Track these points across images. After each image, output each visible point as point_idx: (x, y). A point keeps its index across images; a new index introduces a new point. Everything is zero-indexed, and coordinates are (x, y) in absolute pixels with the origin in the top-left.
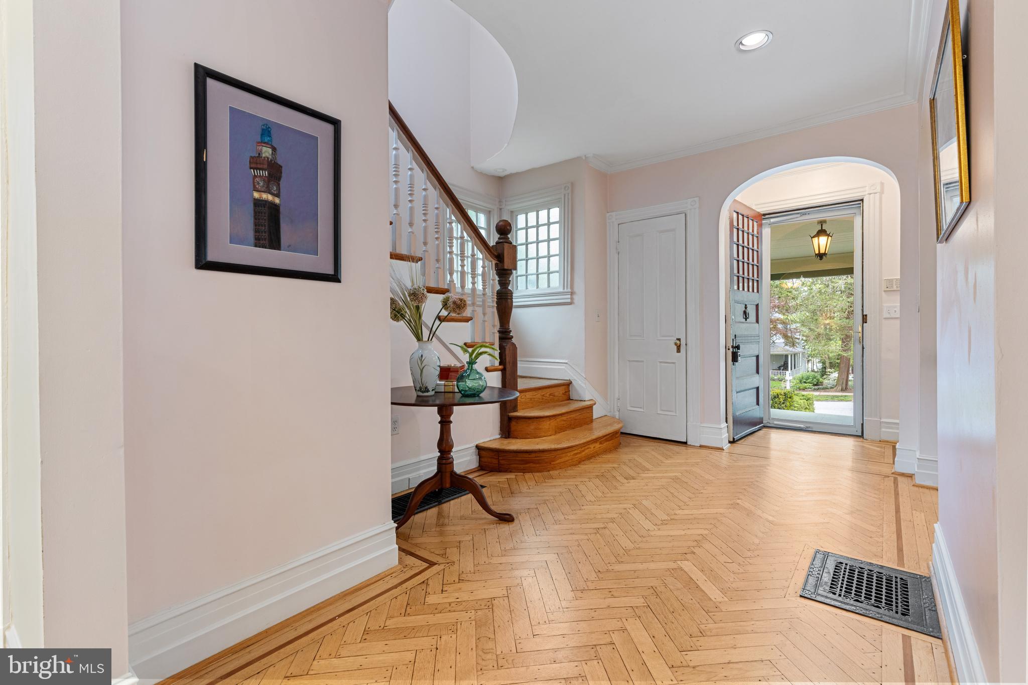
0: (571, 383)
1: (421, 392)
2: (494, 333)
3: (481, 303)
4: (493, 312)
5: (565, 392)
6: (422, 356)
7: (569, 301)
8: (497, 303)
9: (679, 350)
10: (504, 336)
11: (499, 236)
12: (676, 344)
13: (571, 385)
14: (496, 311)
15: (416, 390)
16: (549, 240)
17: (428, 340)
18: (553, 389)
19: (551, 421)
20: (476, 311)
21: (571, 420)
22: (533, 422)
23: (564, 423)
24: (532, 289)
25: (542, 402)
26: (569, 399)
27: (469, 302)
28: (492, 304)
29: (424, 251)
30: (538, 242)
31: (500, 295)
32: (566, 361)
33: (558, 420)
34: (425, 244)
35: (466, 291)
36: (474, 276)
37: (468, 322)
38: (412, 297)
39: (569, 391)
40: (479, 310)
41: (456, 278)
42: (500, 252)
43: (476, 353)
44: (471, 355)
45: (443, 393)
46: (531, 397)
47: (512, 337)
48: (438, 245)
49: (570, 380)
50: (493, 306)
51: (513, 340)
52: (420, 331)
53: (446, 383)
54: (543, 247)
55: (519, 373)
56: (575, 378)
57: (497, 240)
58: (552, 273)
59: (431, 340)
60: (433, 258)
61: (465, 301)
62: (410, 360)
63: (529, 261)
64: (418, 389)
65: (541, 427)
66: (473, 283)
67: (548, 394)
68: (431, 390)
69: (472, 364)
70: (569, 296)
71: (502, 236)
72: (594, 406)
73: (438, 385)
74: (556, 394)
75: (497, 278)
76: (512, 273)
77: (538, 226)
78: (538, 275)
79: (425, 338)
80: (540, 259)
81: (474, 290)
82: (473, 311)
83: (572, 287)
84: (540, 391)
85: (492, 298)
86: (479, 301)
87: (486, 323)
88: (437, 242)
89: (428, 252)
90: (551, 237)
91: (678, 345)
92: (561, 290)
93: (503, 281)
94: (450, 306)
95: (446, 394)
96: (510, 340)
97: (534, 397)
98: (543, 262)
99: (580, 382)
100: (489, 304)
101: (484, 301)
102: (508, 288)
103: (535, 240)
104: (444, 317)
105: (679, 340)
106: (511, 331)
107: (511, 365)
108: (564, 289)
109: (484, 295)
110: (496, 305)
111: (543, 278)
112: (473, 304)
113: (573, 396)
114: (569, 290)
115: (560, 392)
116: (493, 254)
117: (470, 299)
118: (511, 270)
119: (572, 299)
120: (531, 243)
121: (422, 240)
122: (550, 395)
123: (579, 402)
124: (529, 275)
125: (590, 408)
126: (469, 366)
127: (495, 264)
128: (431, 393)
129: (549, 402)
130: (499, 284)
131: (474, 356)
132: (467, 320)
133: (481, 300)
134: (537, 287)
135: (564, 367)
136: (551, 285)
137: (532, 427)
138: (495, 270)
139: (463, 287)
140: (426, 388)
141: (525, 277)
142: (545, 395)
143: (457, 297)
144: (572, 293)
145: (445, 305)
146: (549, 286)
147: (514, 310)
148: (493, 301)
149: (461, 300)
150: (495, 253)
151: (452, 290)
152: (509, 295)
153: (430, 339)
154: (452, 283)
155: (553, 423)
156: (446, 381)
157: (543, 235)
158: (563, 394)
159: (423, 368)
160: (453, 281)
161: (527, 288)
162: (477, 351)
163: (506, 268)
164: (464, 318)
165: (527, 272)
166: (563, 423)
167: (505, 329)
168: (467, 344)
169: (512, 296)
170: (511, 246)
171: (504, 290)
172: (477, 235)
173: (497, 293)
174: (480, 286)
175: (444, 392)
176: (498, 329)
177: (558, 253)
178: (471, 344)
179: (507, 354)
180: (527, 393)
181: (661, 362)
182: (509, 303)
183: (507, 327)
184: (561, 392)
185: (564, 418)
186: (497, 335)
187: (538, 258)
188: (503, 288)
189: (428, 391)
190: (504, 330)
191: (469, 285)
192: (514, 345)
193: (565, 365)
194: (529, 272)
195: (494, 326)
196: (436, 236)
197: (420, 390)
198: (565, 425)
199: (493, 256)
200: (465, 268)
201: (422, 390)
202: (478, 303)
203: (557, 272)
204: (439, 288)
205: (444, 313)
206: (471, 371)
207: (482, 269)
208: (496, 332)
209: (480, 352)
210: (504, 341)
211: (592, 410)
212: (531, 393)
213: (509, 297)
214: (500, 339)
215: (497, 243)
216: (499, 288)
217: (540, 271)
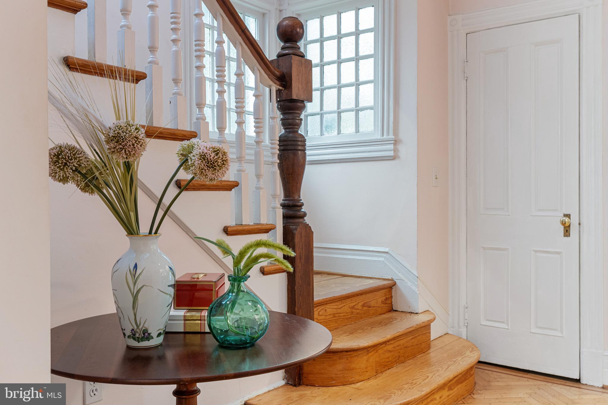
0: (395, 284)
1: (134, 339)
2: (274, 208)
3: (253, 158)
4: (274, 173)
5: (386, 299)
6: (136, 266)
7: (391, 153)
8: (280, 157)
9: (567, 231)
10: (291, 213)
11: (282, 44)
12: (563, 223)
13: (394, 287)
14: (278, 172)
15: (124, 334)
16: (357, 59)
17: (150, 233)
18: (368, 295)
19: (370, 354)
20: (244, 171)
21: (400, 349)
22: (340, 358)
23: (390, 354)
24: (331, 136)
25: (350, 318)
26: (391, 310)
27: (232, 155)
28: (271, 160)
29: (150, 63)
30: (339, 62)
31: (285, 143)
32: (387, 250)
33: (380, 351)
34: (152, 49)
35: (228, 138)
36: (240, 111)
37: (231, 190)
38: (112, 145)
39: (392, 297)
40: (250, 169)
41: (209, 114)
42: (285, 71)
43: (246, 258)
44: (237, 263)
45: (182, 335)
46: (335, 311)
47: (305, 215)
48: (176, 53)
49: (392, 280)
50: (273, 163)
51: (307, 220)
52: (132, 214)
53: (188, 314)
54: (348, 69)
55: (316, 267)
56: (402, 277)
57: (279, 50)
58: (363, 109)
59: (156, 233)
60: (167, 75)
61: (224, 154)
62: (114, 273)
63: (326, 92)
64: (128, 333)
65: (353, 366)
66: (240, 123)
67: (361, 304)
68: (154, 334)
69: (240, 281)
70: (391, 147)
71: (288, 45)
72: (432, 324)
73: (172, 318)
74: (373, 303)
75: (279, 115)
76: (304, 107)
77: (339, 37)
78: (339, 113)
79: (144, 228)
80: (342, 89)
81: (241, 134)
82: (239, 171)
83: (396, 132)
84: (348, 301)
85: (272, 148)
86: (249, 154)
87: (261, 191)
88: (174, 48)
89: (158, 64)
90: (361, 54)
91: (567, 225)
92: (378, 136)
93: (290, 121)
94: (193, 165)
95: (187, 335)
96: (301, 220)
97: (339, 311)
98: (348, 93)
99: (409, 284)
100: (266, 159)
101: (257, 154)
102: (298, 131)
103: (335, 58)
104: (186, 183)
105: (568, 216)
106: (302, 205)
107: (303, 261)
108: (383, 135)
109: (258, 143)
110: (278, 161)
111: (348, 118)
112: (240, 159)
113: (398, 305)
114: (391, 137)
115: (377, 300)
116: (273, 74)
117: (234, 150)
118: (302, 101)
119: (395, 150)
120: (329, 63)
121: (146, 43)
122: (363, 306)
123: (409, 315)
124: (326, 113)
125: (426, 327)
126: (232, 285)
127: (277, 91)
128: (156, 341)
129: (362, 318)
130: (284, 124)
131: (242, 264)
132: (229, 186)
133: (253, 152)
134: (339, 132)
135: (383, 259)
136: (361, 130)
137: (339, 367)
138: (278, 102)
139: (221, 128)
140: (145, 331)
141: (319, 116)
142: (356, 307)
143: (209, 145)
144: (396, 142)
145: (184, 163)
146: (357, 131)
147: (308, 169)
148: (273, 154)
149: (217, 151)
150: (277, 73)
151: (202, 134)
152: (300, 143)
153: (154, 231)
154: (201, 121)
155: (373, 358)
156: (189, 310)
157: (348, 51)
158: (382, 302)
159: (138, 292)
160: (204, 119)
161: (322, 134)
162: (248, 255)
163: (294, 97)
164: (224, 183)
165: (321, 109)
166: (388, 355)
167: (294, 200)
168: (229, 229)
169: (305, 145)
170: (303, 61)
171: (291, 135)
172: (245, 39)
173: (280, 141)
174: (250, 130)
175: (185, 333)
176: (281, 201)
177: (372, 78)
178: (235, 228)
179: (296, 244)
180: (328, 306)
181: (536, 251)
182: (300, 158)
183: (296, 198)
184: (380, 300)
185: (390, 347)
186: (280, 212)
187: (339, 87)
188: (290, 132)
189: (147, 336)
190: (291, 203)
191: (232, 129)
192: (308, 228)
193: (384, 255)
194: (325, 109)
195: (274, 196)
196: (174, 37)
197: (133, 336)
198: (390, 359)
199: (272, 76)
200: (226, 95)
201: (137, 335)
202: (247, 157)
203: (371, 108)
204: (177, 130)
205: (184, 176)
206: (237, 294)
207: (254, 98)
208: (279, 206)
209: (254, 255)
210: (291, 221)
211: (429, 329)
212: (333, 306)
213: (300, 148)
214: (285, 217)
215: (279, 56)
216: (283, 131)
217: (343, 107)
